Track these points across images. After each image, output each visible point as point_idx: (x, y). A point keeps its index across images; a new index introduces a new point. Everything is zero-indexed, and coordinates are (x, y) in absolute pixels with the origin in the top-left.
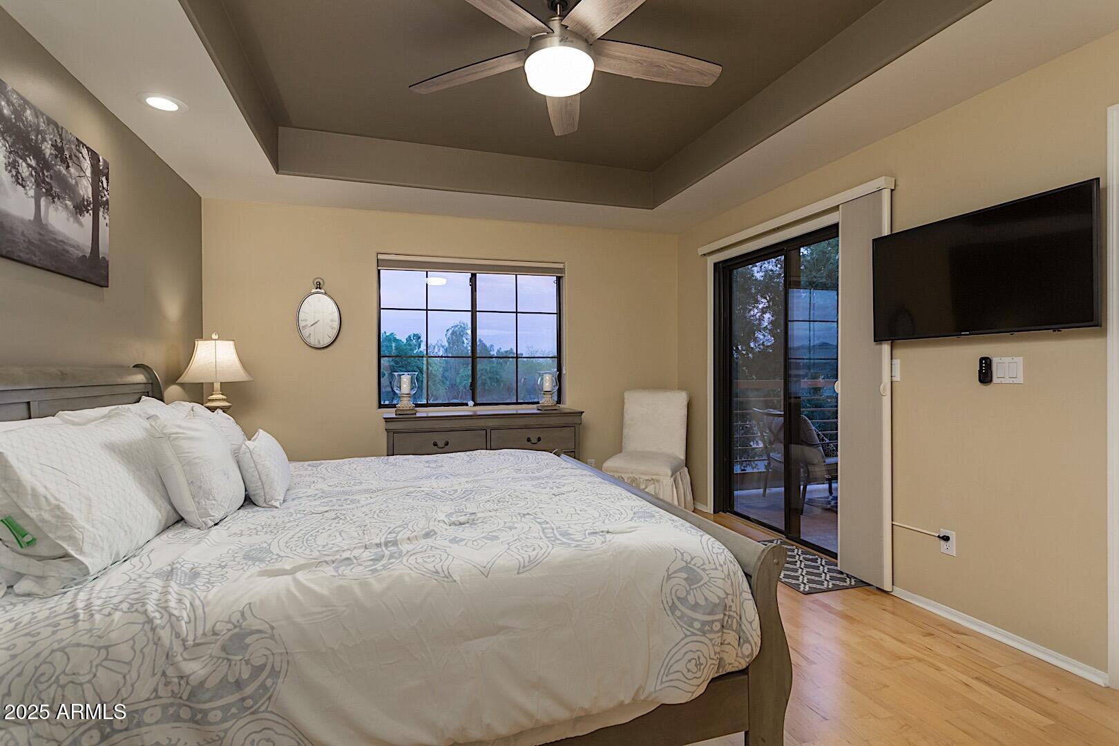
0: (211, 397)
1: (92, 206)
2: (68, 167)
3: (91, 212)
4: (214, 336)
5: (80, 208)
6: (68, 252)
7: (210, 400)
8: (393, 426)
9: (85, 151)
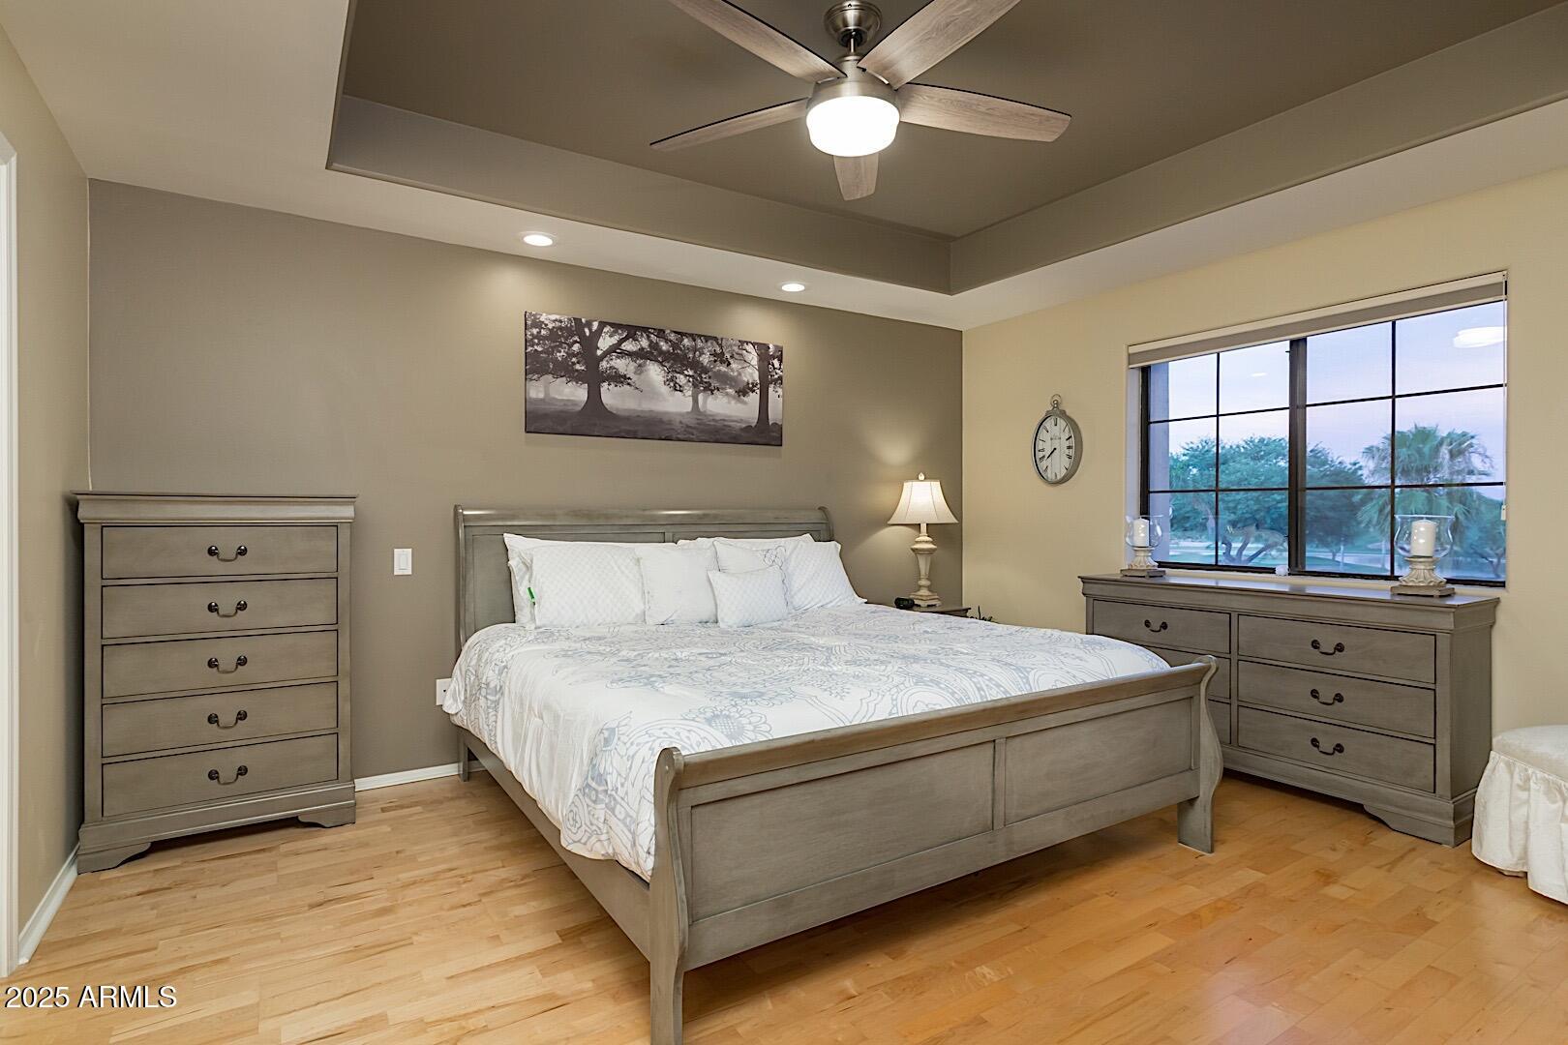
0: (917, 539)
1: (759, 386)
2: (729, 364)
3: (758, 391)
4: (921, 477)
5: (743, 391)
6: (730, 426)
7: (917, 542)
8: (1095, 589)
9: (750, 347)
